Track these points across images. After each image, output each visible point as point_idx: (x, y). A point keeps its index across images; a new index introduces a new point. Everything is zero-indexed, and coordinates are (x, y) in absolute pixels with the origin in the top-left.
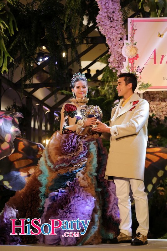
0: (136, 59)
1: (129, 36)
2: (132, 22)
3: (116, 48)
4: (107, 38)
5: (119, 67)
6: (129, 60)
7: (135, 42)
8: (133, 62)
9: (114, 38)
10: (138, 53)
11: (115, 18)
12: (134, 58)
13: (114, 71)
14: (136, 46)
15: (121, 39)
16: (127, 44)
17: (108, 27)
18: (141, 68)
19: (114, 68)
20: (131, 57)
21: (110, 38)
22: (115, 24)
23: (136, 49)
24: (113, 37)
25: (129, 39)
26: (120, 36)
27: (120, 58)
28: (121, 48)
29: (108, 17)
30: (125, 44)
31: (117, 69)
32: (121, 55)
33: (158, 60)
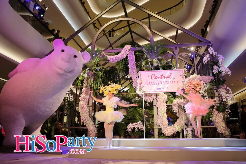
1: (139, 76)
2: (140, 72)
3: (135, 80)
5: (136, 86)
11: (135, 71)
14: (141, 79)
17: (133, 74)
18: (143, 86)
21: (133, 78)
26: (136, 77)
29: (132, 71)
30: (138, 79)
32: (137, 83)
33: (148, 84)
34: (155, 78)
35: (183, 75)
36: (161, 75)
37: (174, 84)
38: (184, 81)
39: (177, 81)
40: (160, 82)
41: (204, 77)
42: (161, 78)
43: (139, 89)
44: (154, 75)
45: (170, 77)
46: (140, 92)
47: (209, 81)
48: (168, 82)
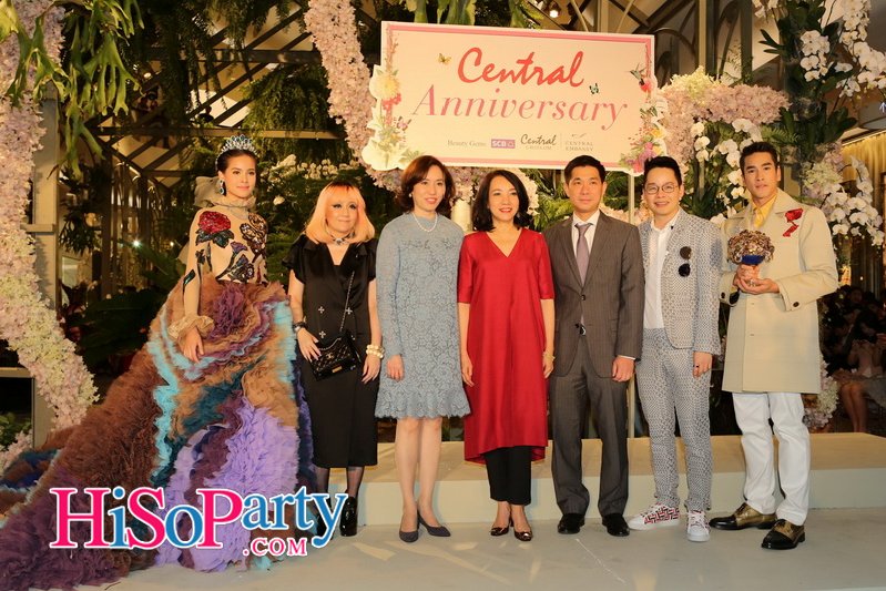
0: (396, 103)
1: (383, 55)
2: (391, 29)
3: (344, 78)
4: (324, 57)
6: (384, 103)
7: (394, 70)
8: (390, 108)
9: (341, 57)
10: (401, 91)
12: (392, 100)
13: (338, 122)
14: (397, 76)
16: (380, 73)
17: (330, 35)
18: (405, 120)
19: (340, 117)
20: (386, 98)
21: (330, 58)
23: (397, 84)
24: (338, 56)
25: (383, 62)
26: (351, 54)
27: (352, 98)
29: (330, 14)
31: (346, 118)
33: (438, 108)
34: (485, 76)
35: (648, 74)
36: (519, 62)
37: (593, 118)
38: (652, 111)
39: (612, 105)
40: (514, 102)
41: (746, 92)
42: (520, 79)
43: (382, 135)
44: (474, 55)
45: (571, 76)
46: (387, 157)
47: (770, 115)
48: (561, 106)
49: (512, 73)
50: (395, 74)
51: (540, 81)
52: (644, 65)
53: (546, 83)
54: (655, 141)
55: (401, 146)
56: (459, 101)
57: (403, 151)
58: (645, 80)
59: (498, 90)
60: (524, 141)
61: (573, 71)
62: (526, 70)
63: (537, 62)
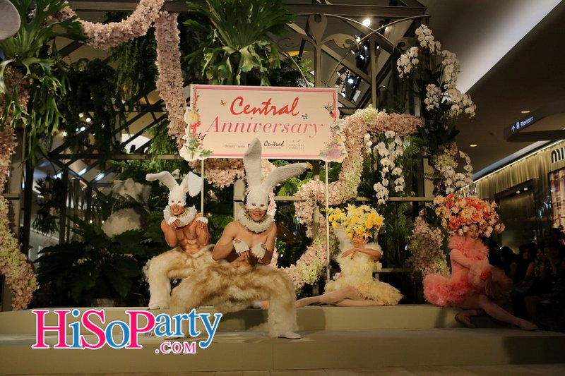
0: (198, 126)
1: (191, 102)
2: (195, 89)
3: (176, 115)
5: (178, 134)
6: (191, 126)
7: (197, 109)
8: (195, 128)
9: (175, 104)
10: (200, 120)
11: (176, 84)
12: (196, 124)
13: (173, 138)
15: (182, 105)
16: (189, 110)
17: (169, 92)
18: (203, 135)
19: (174, 135)
20: (193, 123)
21: (170, 104)
22: (176, 90)
23: (198, 116)
24: (173, 103)
25: (191, 105)
26: (180, 102)
27: (180, 125)
28: (183, 115)
29: (169, 82)
30: (187, 111)
31: (177, 136)
32: (182, 122)
33: (220, 128)
35: (334, 108)
36: (263, 103)
37: (305, 132)
38: (338, 127)
39: (315, 125)
40: (260, 124)
41: (395, 117)
42: (264, 112)
43: (190, 143)
44: (239, 100)
45: (292, 110)
46: (193, 154)
47: (411, 129)
48: (287, 126)
49: (259, 109)
50: (198, 111)
51: (274, 113)
52: (332, 103)
53: (278, 114)
54: (339, 143)
55: (200, 148)
56: (231, 124)
57: (202, 150)
58: (333, 111)
59: (252, 118)
60: (266, 144)
61: (293, 108)
62: (267, 107)
63: (272, 104)
